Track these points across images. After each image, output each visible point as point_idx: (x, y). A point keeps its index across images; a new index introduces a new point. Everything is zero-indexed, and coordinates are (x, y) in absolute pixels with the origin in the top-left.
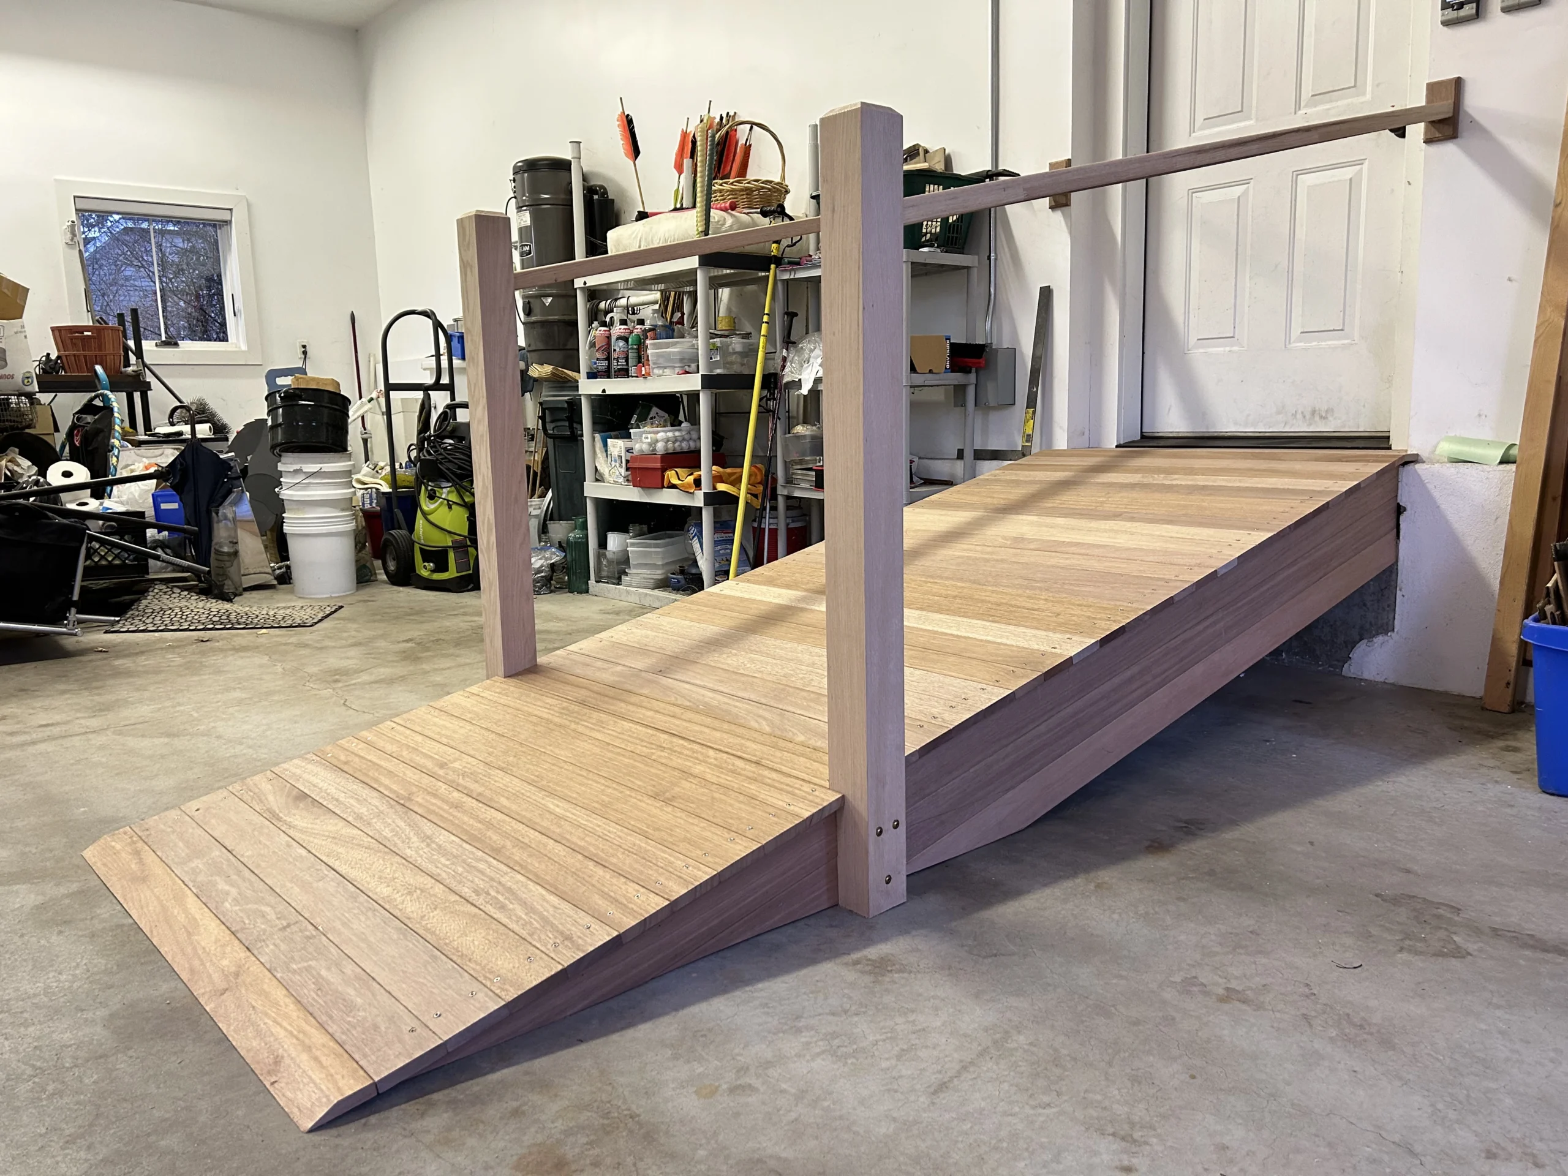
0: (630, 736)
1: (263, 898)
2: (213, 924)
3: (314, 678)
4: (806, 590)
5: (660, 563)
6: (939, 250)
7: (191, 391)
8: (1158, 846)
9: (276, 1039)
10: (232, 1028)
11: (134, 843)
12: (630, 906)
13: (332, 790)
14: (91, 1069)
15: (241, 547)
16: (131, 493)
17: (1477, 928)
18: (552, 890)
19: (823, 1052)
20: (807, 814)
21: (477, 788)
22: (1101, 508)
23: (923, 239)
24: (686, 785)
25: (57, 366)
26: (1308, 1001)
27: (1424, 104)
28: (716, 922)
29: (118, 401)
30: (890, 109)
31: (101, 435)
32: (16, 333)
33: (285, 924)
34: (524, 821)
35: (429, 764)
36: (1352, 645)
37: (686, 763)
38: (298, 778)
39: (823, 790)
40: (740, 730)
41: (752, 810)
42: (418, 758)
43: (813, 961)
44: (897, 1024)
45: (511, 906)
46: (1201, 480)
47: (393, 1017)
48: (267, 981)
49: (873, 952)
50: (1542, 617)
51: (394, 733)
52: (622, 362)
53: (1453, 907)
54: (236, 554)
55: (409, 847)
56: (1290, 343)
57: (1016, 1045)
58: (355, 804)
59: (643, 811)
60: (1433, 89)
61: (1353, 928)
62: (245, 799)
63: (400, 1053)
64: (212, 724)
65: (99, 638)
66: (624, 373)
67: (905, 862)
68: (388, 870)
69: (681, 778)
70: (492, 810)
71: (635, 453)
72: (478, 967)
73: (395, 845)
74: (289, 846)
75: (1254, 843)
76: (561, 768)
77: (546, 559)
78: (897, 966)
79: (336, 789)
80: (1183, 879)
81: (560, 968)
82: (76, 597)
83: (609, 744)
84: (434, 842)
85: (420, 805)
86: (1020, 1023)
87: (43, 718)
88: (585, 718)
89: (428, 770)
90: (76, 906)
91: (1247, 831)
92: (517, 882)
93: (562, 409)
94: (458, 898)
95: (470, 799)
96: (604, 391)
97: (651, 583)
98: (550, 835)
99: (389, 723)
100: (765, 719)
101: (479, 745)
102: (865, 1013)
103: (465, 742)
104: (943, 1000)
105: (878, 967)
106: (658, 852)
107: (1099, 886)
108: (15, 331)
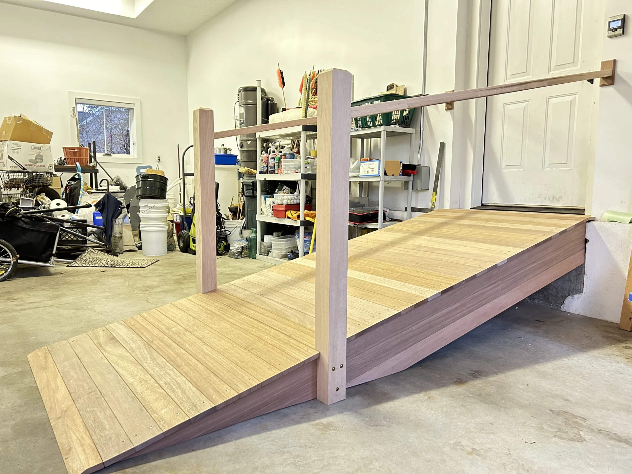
0: (243, 321)
1: (85, 380)
2: (64, 389)
3: (139, 289)
5: (284, 248)
6: (398, 126)
7: (115, 173)
8: (460, 381)
9: (72, 440)
10: (58, 433)
11: (46, 353)
12: (223, 394)
13: (125, 337)
15: (124, 235)
16: (86, 212)
17: (592, 429)
18: (194, 385)
19: (291, 463)
20: (303, 360)
21: (178, 339)
22: (456, 235)
23: (392, 122)
24: (259, 343)
25: (64, 162)
26: (507, 457)
27: (600, 70)
28: (261, 403)
29: (85, 177)
30: (346, 71)
31: (77, 189)
32: (47, 149)
33: (90, 391)
34: (192, 355)
35: (164, 328)
36: (565, 298)
37: (261, 334)
38: (113, 330)
39: (313, 350)
40: (286, 322)
41: (282, 356)
42: (161, 325)
44: (325, 453)
45: (177, 391)
46: (500, 225)
47: (118, 435)
48: (76, 415)
49: (325, 420)
51: (154, 314)
52: (273, 167)
53: (584, 419)
54: (121, 237)
55: (146, 362)
56: (544, 168)
57: (374, 467)
58: (132, 343)
59: (239, 354)
60: (604, 64)
61: (536, 425)
62: (91, 338)
63: (116, 451)
64: (94, 306)
65: (64, 268)
66: (273, 172)
67: (345, 383)
68: (135, 372)
69: (257, 341)
70: (182, 349)
71: (275, 204)
72: (157, 416)
73: (141, 361)
74: (102, 358)
75: (502, 383)
76: (213, 333)
77: (241, 245)
78: (333, 428)
80: (466, 397)
81: (188, 419)
82: (54, 252)
83: (234, 324)
84: (156, 361)
85: (155, 345)
86: (378, 457)
87: (32, 300)
88: (228, 312)
89: (163, 330)
90: (18, 378)
91: (500, 377)
92: (182, 381)
93: (250, 185)
94: (158, 385)
95: (175, 344)
96: (265, 179)
97: (280, 256)
98: (200, 361)
99: (154, 310)
100: (298, 317)
101: (185, 321)
102: (314, 447)
103: (180, 320)
104: (348, 444)
105: (325, 427)
106: (240, 372)
107: (429, 398)
108: (47, 148)
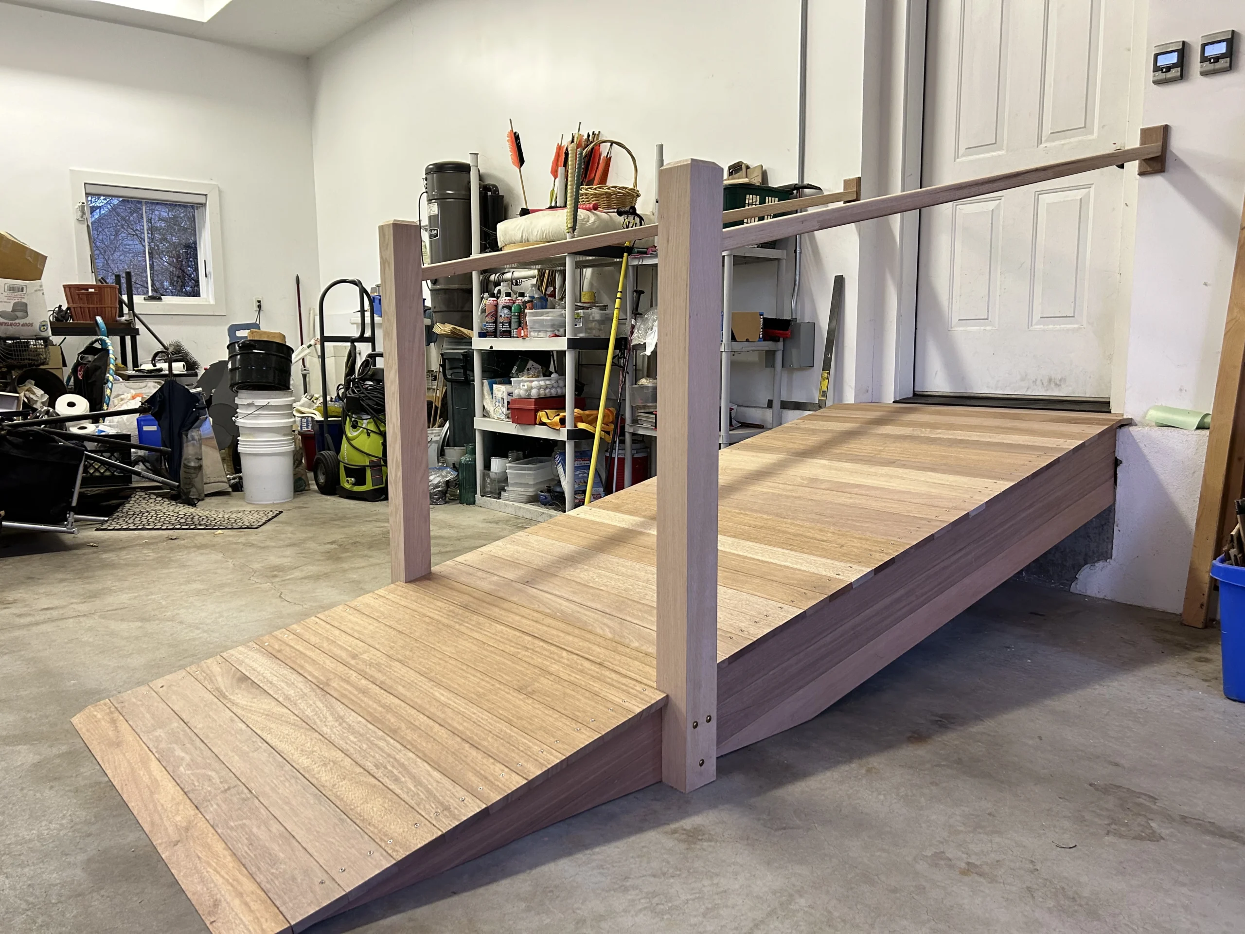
0: (501, 637)
1: (210, 764)
2: (170, 785)
3: (257, 573)
4: (644, 517)
5: (532, 483)
8: (918, 737)
9: (216, 885)
10: (182, 874)
11: (112, 713)
12: (497, 783)
13: (268, 674)
14: (72, 905)
15: (204, 462)
16: (121, 422)
17: (1169, 815)
18: (436, 766)
19: (645, 908)
20: (638, 710)
21: (380, 677)
22: (879, 456)
24: (545, 681)
25: (67, 315)
26: (1032, 875)
27: (1137, 145)
28: (563, 796)
29: (112, 344)
30: (715, 162)
31: (100, 371)
32: (36, 291)
33: (226, 787)
34: (417, 707)
35: (344, 655)
36: (1078, 568)
37: (545, 662)
38: (241, 662)
39: (652, 690)
40: (588, 636)
41: (596, 705)
42: (335, 649)
43: (640, 830)
44: (704, 886)
45: (403, 779)
46: (959, 435)
47: (307, 870)
48: (210, 835)
49: (688, 823)
50: (1227, 558)
51: (317, 627)
52: (507, 325)
53: (1152, 797)
54: (200, 467)
55: (326, 726)
56: (1032, 325)
57: (798, 907)
58: (285, 687)
59: (509, 702)
60: (1146, 133)
61: (1070, 813)
62: (199, 679)
63: (312, 902)
64: (176, 611)
65: (91, 534)
66: (507, 334)
67: (715, 748)
68: (309, 745)
69: (540, 675)
70: (391, 696)
71: (514, 397)
72: (376, 831)
73: (315, 723)
74: (232, 720)
75: (994, 736)
76: (446, 662)
77: (443, 477)
78: (707, 836)
79: (271, 673)
80: (936, 766)
81: (440, 833)
82: (74, 504)
83: (484, 643)
84: (344, 722)
85: (336, 689)
86: (802, 887)
87: (44, 603)
88: (466, 620)
89: (343, 660)
90: (64, 765)
91: (987, 726)
92: (409, 759)
93: (459, 359)
94: (362, 770)
95: (374, 686)
96: (491, 347)
97: (524, 498)
98: (436, 719)
99: (313, 618)
100: (609, 627)
101: (383, 640)
102: (679, 875)
103: (372, 637)
104: (741, 866)
105: (692, 836)
106: (520, 738)
107: (869, 771)
108: (35, 289)
